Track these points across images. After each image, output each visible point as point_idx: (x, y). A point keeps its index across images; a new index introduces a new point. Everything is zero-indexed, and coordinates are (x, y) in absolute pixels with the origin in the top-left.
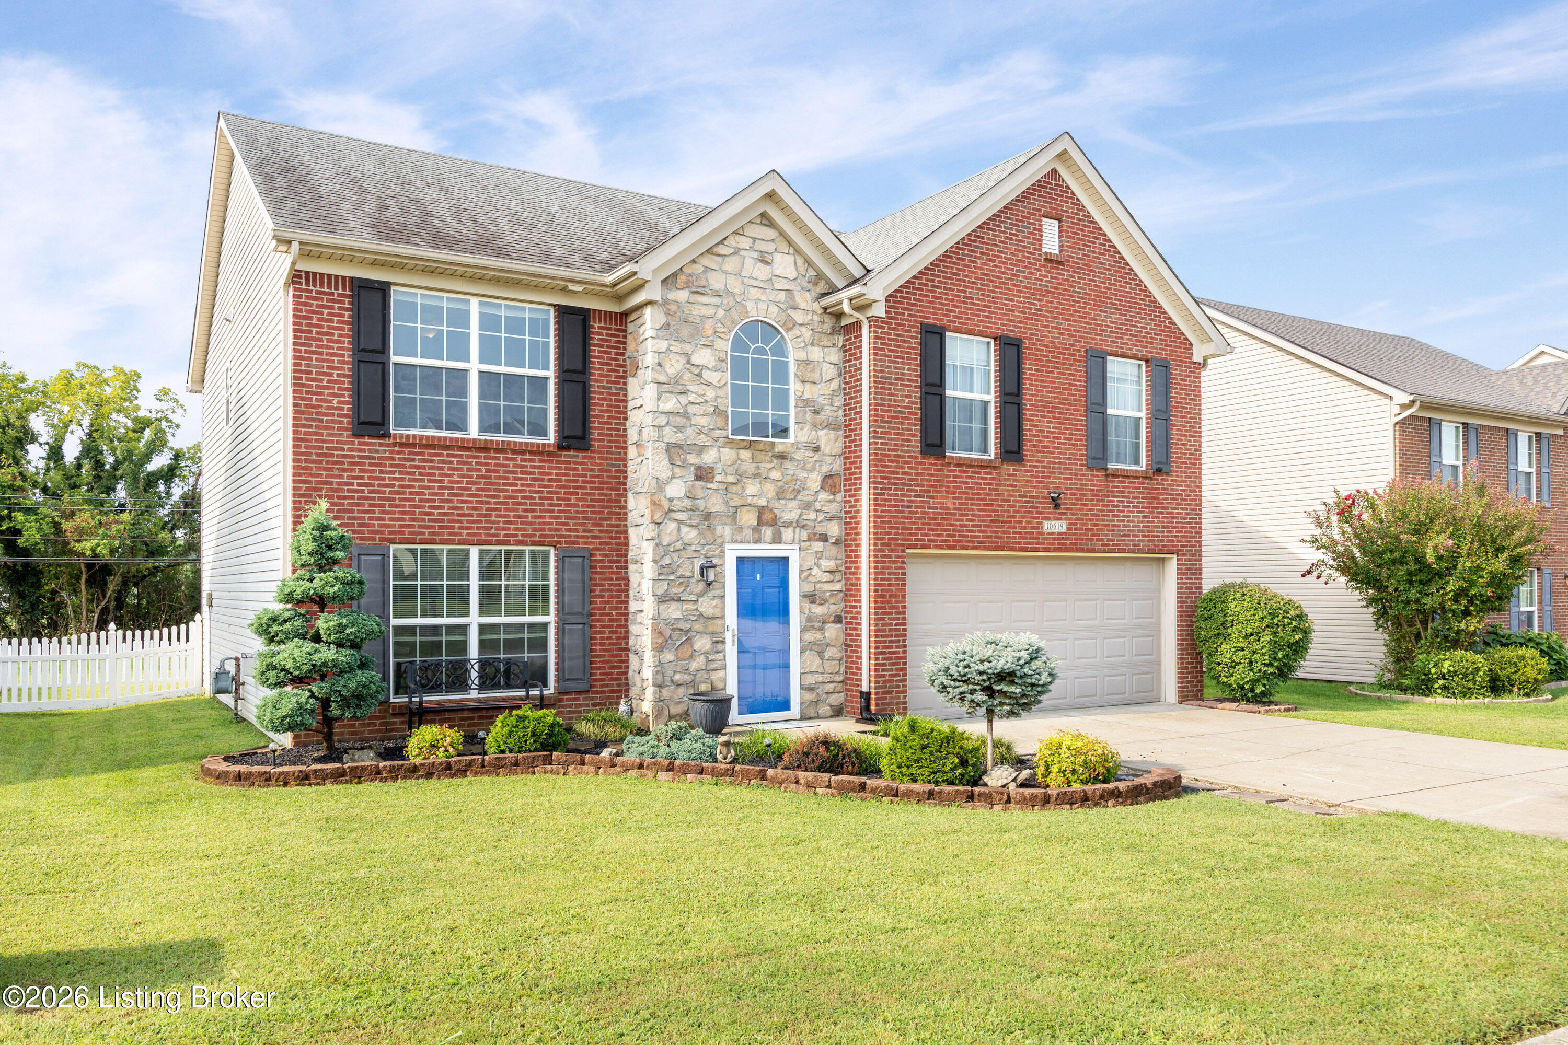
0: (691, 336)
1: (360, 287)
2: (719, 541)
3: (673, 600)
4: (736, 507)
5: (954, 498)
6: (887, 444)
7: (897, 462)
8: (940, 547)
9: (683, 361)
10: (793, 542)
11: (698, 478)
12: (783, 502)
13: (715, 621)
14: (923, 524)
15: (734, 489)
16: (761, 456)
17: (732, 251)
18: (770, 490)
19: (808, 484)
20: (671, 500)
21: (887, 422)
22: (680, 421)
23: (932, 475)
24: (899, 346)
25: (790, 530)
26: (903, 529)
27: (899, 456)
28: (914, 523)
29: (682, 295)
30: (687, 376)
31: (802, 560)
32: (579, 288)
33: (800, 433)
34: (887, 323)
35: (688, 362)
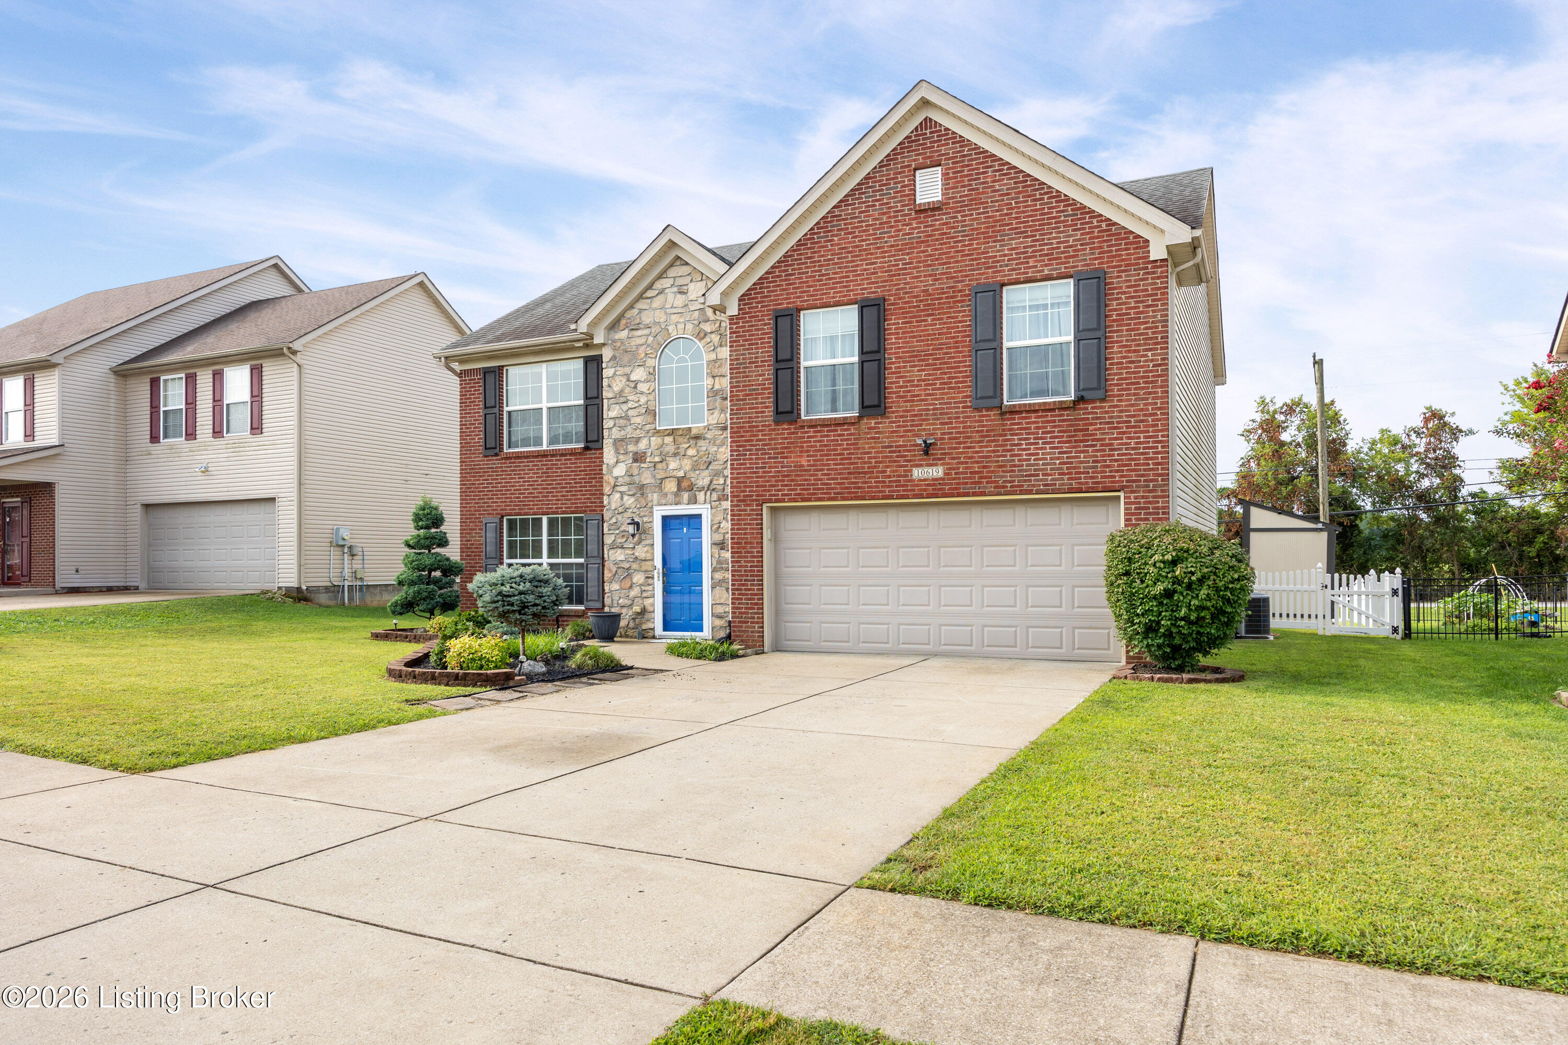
0: (630, 361)
1: (486, 372)
2: (650, 505)
3: (618, 547)
4: (662, 479)
5: (808, 456)
6: (742, 418)
7: (752, 431)
8: (795, 500)
9: (624, 380)
10: (705, 502)
11: (635, 460)
12: (697, 472)
13: (647, 563)
14: (777, 481)
15: (659, 466)
16: (680, 439)
17: (657, 292)
18: (687, 464)
19: (718, 456)
20: (617, 478)
21: (742, 400)
22: (622, 422)
23: (786, 438)
24: (753, 335)
25: (702, 493)
26: (757, 487)
27: (753, 427)
28: (768, 481)
29: (623, 334)
30: (627, 390)
31: (713, 515)
32: (581, 344)
33: (710, 418)
34: (742, 318)
35: (628, 380)
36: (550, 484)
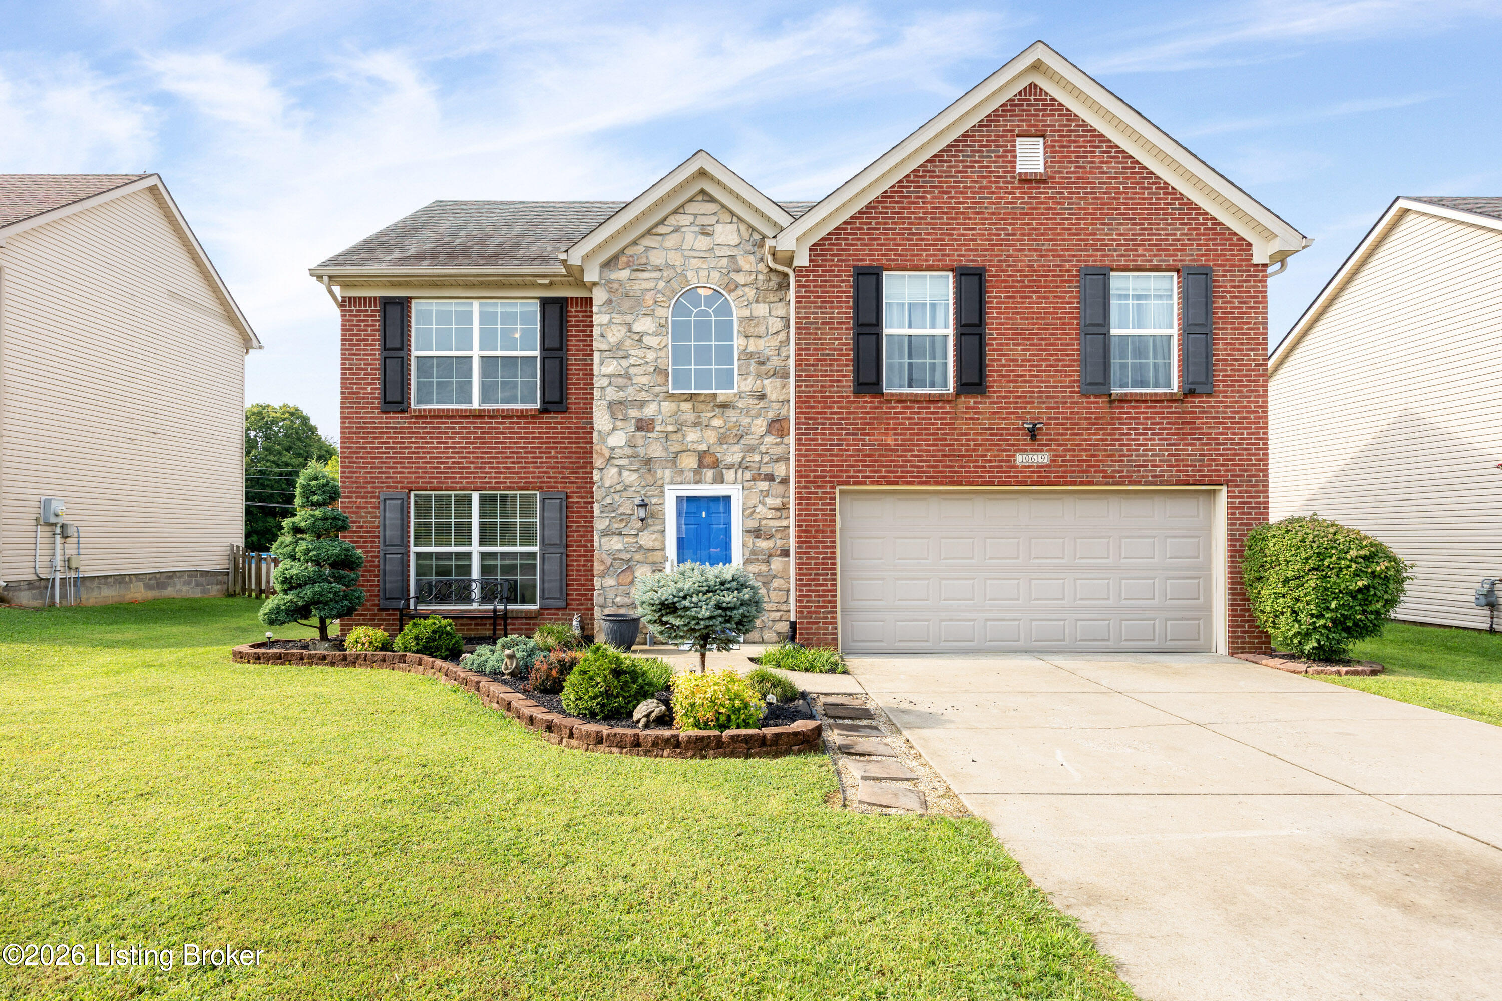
0: (632, 308)
1: (387, 303)
2: (660, 483)
3: (614, 533)
4: (677, 453)
5: (895, 435)
6: (812, 386)
7: (825, 402)
8: (878, 483)
9: (624, 330)
10: (736, 482)
11: (639, 429)
12: (725, 447)
13: (655, 553)
14: (857, 461)
15: (674, 437)
16: (702, 407)
17: (672, 229)
18: (711, 437)
19: (753, 430)
20: (613, 449)
21: (813, 365)
22: (621, 381)
23: (868, 413)
24: (827, 292)
25: (732, 472)
26: (831, 466)
27: (827, 397)
28: (846, 461)
29: (624, 274)
30: (628, 343)
31: (746, 498)
32: (546, 281)
33: (743, 384)
34: (812, 271)
35: (630, 331)
36: (487, 453)
